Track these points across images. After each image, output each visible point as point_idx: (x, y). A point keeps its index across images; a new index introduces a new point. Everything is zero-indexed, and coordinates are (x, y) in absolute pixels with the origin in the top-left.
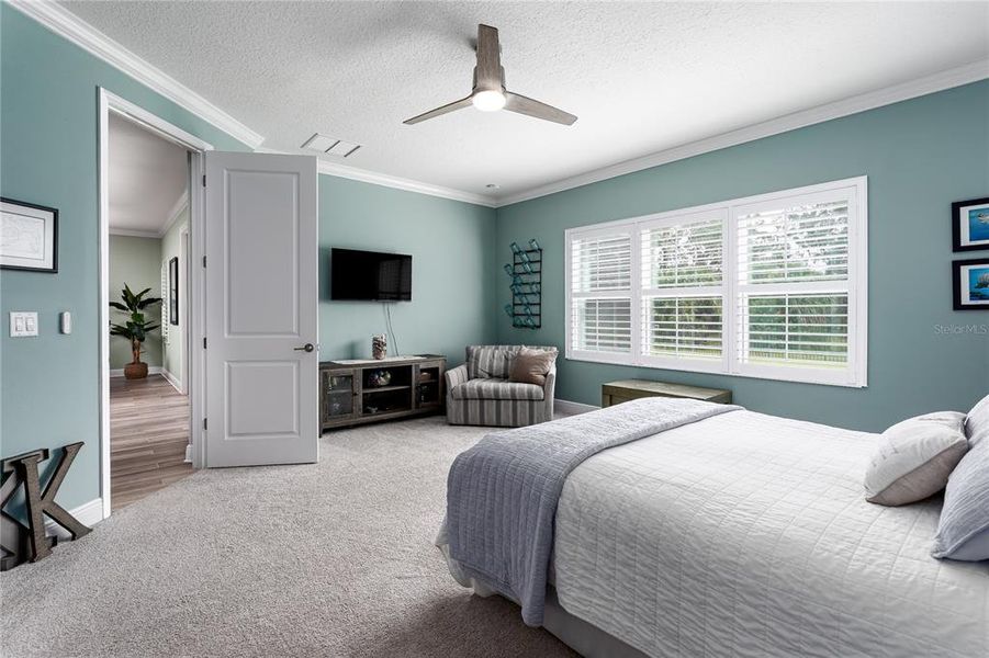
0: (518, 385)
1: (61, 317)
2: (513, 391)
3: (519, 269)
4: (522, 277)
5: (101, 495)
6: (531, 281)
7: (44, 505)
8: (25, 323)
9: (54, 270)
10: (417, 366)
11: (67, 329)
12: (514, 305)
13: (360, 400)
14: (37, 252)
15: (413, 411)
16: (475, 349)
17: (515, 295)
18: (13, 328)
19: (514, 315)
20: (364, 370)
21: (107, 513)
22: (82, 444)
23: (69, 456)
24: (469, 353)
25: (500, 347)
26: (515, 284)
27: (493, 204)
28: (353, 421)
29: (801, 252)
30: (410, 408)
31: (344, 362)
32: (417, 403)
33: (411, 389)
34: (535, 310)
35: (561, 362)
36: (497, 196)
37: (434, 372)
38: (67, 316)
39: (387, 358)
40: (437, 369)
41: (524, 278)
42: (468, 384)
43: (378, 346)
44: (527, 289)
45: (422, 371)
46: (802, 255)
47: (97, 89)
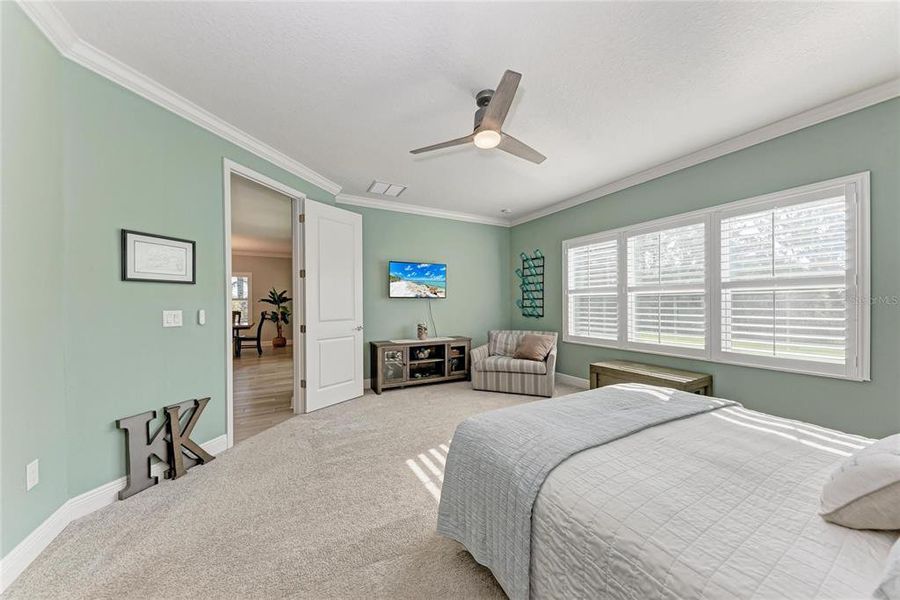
0: (525, 362)
1: (198, 313)
2: (521, 366)
3: (527, 272)
4: (529, 278)
5: (226, 432)
6: (535, 281)
7: (183, 440)
8: (173, 318)
9: (194, 282)
10: (449, 345)
11: (202, 320)
12: (523, 299)
13: (407, 370)
14: (181, 270)
15: (446, 377)
16: (494, 333)
17: (524, 292)
18: (165, 322)
19: (523, 307)
20: (411, 348)
21: (231, 444)
22: (209, 399)
23: (200, 407)
24: (489, 336)
25: (514, 332)
26: (524, 283)
27: (508, 225)
28: (402, 384)
29: (784, 251)
30: (443, 375)
31: (398, 342)
32: (449, 373)
33: (444, 362)
34: (538, 303)
35: (560, 344)
36: (510, 218)
37: (461, 349)
38: (202, 312)
39: (428, 340)
40: (464, 347)
41: (530, 279)
42: (488, 360)
43: (421, 329)
44: (533, 287)
45: (453, 348)
46: (785, 253)
47: (222, 158)
